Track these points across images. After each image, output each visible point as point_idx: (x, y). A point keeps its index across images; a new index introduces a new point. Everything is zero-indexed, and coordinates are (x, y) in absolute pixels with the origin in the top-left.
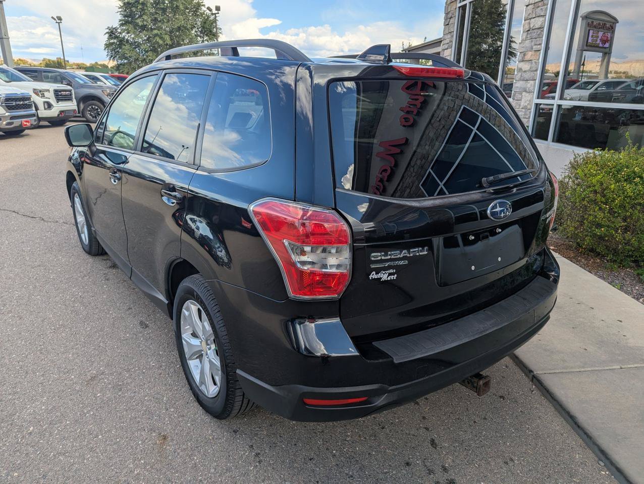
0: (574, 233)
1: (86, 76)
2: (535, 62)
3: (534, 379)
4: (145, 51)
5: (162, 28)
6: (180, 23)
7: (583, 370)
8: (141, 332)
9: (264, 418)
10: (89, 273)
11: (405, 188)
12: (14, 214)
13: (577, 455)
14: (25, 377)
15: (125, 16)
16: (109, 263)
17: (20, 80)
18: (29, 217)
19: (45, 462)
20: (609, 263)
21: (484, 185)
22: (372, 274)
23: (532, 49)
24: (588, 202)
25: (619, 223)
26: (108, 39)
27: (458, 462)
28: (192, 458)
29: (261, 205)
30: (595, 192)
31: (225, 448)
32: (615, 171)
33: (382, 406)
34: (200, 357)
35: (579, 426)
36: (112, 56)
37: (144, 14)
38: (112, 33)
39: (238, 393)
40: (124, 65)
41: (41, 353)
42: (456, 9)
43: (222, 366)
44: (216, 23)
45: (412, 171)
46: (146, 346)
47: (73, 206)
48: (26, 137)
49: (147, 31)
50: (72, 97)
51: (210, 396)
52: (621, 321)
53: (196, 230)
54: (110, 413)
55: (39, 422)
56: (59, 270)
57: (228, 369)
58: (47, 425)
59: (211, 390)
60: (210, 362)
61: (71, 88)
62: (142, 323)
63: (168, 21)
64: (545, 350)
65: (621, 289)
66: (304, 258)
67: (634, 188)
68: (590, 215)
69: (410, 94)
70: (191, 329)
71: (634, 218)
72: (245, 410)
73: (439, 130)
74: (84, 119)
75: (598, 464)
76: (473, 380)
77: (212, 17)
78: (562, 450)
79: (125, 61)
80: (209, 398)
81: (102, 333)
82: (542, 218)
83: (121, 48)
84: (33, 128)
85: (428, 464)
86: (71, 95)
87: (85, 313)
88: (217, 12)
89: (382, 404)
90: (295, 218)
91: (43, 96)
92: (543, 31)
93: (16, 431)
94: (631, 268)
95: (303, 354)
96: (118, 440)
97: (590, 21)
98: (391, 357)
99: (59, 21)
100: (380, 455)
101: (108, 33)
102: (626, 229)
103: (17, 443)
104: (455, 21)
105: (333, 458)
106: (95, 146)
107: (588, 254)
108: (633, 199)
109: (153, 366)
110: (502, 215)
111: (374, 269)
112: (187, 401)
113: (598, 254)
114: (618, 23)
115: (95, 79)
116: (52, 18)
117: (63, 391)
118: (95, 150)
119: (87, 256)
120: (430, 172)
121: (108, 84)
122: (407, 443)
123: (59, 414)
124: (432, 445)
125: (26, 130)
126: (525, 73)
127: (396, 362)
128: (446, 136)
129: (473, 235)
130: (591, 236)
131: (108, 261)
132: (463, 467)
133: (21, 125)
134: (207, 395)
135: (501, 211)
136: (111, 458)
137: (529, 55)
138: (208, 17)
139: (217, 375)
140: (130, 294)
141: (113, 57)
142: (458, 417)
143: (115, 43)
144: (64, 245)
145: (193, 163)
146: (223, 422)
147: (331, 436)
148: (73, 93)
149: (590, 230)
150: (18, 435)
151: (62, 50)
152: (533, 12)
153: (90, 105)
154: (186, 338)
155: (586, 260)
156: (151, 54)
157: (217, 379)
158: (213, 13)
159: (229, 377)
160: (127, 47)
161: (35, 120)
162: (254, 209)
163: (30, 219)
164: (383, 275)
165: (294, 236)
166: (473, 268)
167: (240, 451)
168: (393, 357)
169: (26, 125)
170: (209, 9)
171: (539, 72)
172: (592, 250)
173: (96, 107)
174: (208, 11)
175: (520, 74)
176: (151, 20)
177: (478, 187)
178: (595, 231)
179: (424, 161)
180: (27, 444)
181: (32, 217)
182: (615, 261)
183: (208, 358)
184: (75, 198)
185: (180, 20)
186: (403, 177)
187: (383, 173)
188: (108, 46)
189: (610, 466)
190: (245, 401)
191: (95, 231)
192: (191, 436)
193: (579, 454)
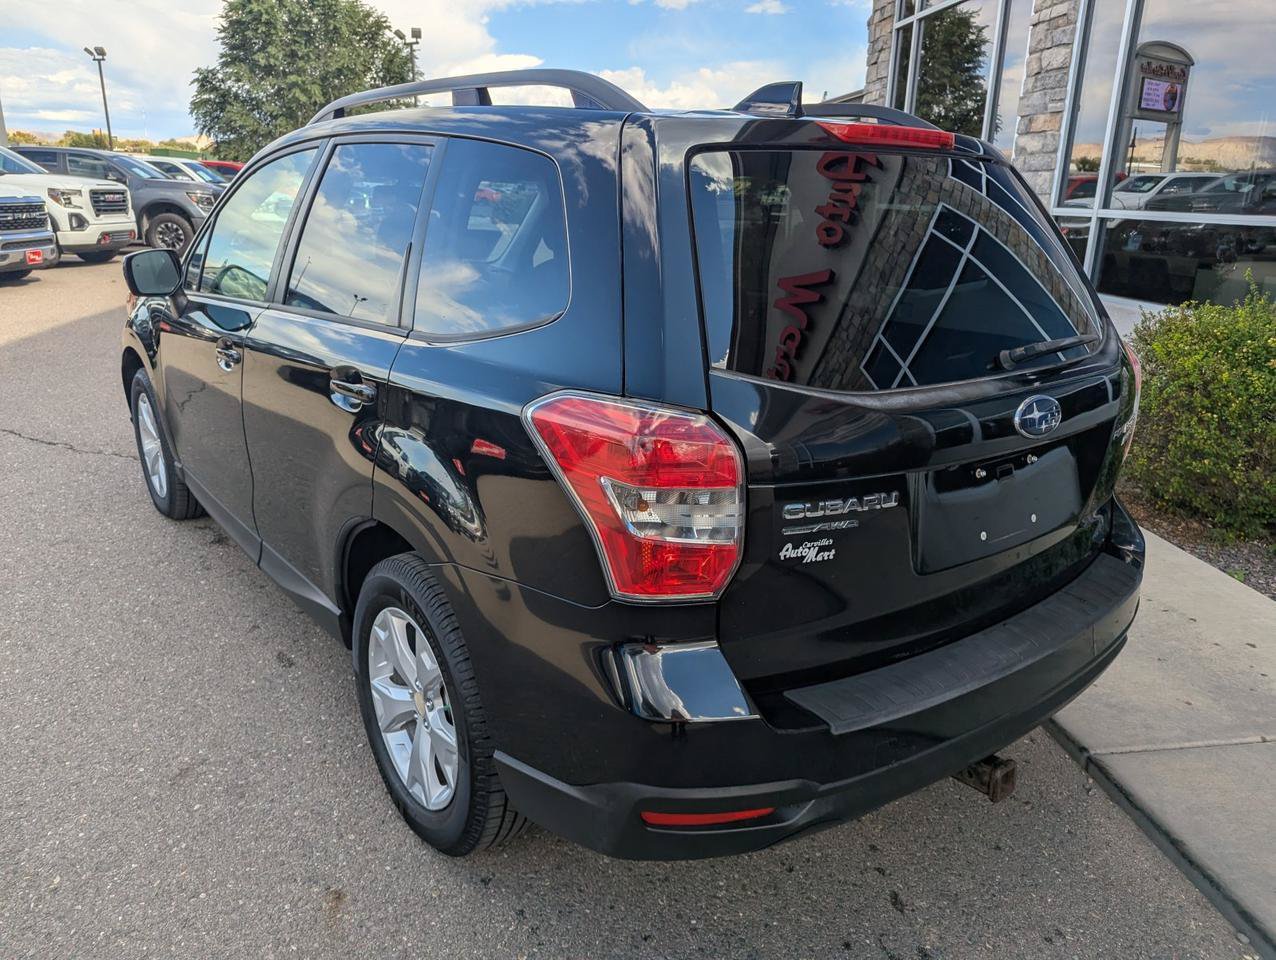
0: (1148, 470)
1: (154, 163)
2: (1053, 135)
3: (1092, 767)
4: (271, 115)
5: (305, 71)
6: (342, 62)
7: (1187, 745)
8: (281, 676)
9: (544, 851)
10: (169, 555)
11: (831, 372)
12: (12, 437)
13: (1193, 923)
14: (42, 771)
15: (233, 47)
16: (210, 537)
17: (22, 171)
18: (42, 442)
19: (88, 952)
20: (1218, 530)
21: (1005, 366)
22: (785, 549)
23: (1046, 109)
24: (1175, 408)
25: (1238, 447)
26: (199, 93)
27: (951, 939)
28: (397, 939)
29: (548, 407)
30: (1190, 388)
31: (465, 917)
32: (1229, 346)
33: (804, 824)
34: (410, 724)
35: (1191, 862)
36: (205, 126)
37: (270, 43)
38: (205, 81)
39: (496, 800)
40: (229, 142)
41: (74, 720)
42: (891, 32)
43: (461, 743)
44: (412, 62)
45: (845, 338)
46: (291, 704)
47: (135, 420)
48: (32, 284)
49: (277, 76)
50: (126, 205)
51: (431, 808)
52: (1253, 646)
53: (401, 462)
54: (221, 844)
55: (74, 866)
56: (107, 549)
57: (474, 749)
58: (89, 873)
59: (435, 796)
60: (432, 734)
61: (126, 188)
62: (280, 657)
63: (318, 57)
64: (1109, 705)
65: (1246, 581)
66: (643, 516)
67: (1268, 378)
68: (1181, 433)
69: (833, 179)
70: (391, 668)
71: (1268, 438)
72: (507, 835)
73: (895, 255)
75: (1235, 940)
76: (980, 770)
77: (406, 52)
78: (1160, 913)
79: (232, 136)
80: (430, 811)
81: (201, 677)
82: (1115, 434)
83: (222, 110)
84: (48, 267)
85: (890, 945)
86: (124, 201)
87: (162, 637)
88: (414, 40)
89: (804, 821)
90: (624, 431)
91: (69, 203)
92: (1067, 74)
93: (24, 885)
94: (1261, 538)
95: (639, 717)
96: (241, 902)
97: (1144, 61)
98: (825, 722)
99: (101, 57)
100: (789, 928)
101: (197, 80)
102: (1254, 461)
103: (27, 911)
104: (890, 57)
105: (692, 934)
106: (185, 295)
107: (1174, 513)
108: (1267, 401)
109: (309, 744)
110: (1044, 427)
111: (790, 539)
112: (382, 817)
113: (1195, 512)
114: (1193, 64)
115: (173, 170)
116: (86, 50)
117: (122, 800)
118: (185, 302)
119: (162, 521)
120: (880, 341)
121: (198, 180)
122: (841, 900)
123: (114, 848)
124: (894, 904)
125: (34, 272)
126: (1033, 157)
127: (835, 732)
128: (908, 267)
129: (982, 469)
130: (1181, 476)
131: (207, 531)
132: (962, 950)
133: (23, 261)
134: (425, 805)
135: (1042, 419)
136: (226, 942)
137: (1040, 122)
138: (399, 50)
139: (449, 763)
140: (255, 598)
141: (207, 129)
142: (942, 846)
143: (213, 102)
144: (116, 498)
145: (397, 325)
146: (460, 861)
147: (685, 888)
148: (129, 197)
149: (1179, 464)
150: (29, 894)
151: (105, 115)
152: (1046, 37)
153: (161, 222)
154: (380, 688)
155: (1171, 523)
156: (284, 122)
157: (450, 771)
158: (408, 41)
159: (475, 766)
160: (237, 107)
161: (52, 251)
162: (537, 416)
163: (44, 448)
164: (807, 550)
165: (622, 470)
166: (984, 536)
167: (498, 921)
168: (831, 724)
169: (34, 260)
170: (399, 34)
171: (1060, 154)
172: (1182, 504)
173: (175, 226)
174: (397, 39)
175: (1022, 158)
176: (285, 55)
177: (991, 369)
178: (1191, 465)
179: (866, 317)
180: (48, 914)
181: (50, 443)
182: (1229, 525)
183: (426, 727)
184: (141, 403)
185: (340, 56)
186: (825, 351)
187: (788, 341)
188: (196, 106)
189: (1262, 943)
190: (509, 817)
191: (181, 469)
192: (393, 892)
193: (1195, 919)
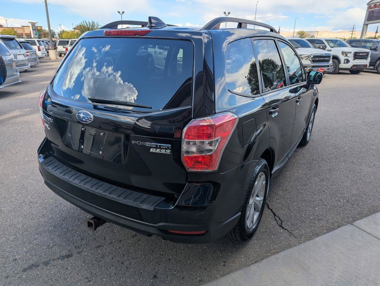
50: (368, 57)
61: (370, 51)
74: (376, 71)
91: (346, 55)
148: (370, 54)
169: (320, 71)
